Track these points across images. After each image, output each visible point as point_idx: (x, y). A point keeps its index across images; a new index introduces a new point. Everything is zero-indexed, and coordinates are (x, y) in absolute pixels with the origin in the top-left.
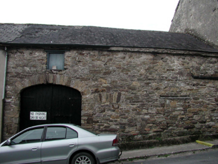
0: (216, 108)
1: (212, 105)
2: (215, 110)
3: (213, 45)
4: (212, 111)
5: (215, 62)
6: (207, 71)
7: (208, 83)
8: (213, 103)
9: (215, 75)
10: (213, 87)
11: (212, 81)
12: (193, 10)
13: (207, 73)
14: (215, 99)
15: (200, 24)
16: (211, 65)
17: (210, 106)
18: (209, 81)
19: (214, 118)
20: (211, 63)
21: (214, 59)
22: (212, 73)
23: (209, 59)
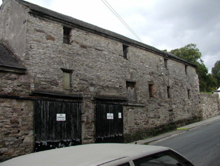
0: (11, 131)
1: (6, 128)
2: (10, 133)
3: (19, 59)
4: (5, 134)
5: (15, 79)
6: (3, 89)
7: (3, 102)
8: (7, 126)
9: (13, 93)
10: (10, 107)
11: (9, 100)
12: (10, 19)
13: (3, 90)
14: (11, 121)
15: (13, 35)
16: (10, 82)
17: (3, 129)
18: (5, 99)
19: (7, 143)
20: (10, 79)
21: (14, 76)
22: (10, 91)
23: (8, 75)
